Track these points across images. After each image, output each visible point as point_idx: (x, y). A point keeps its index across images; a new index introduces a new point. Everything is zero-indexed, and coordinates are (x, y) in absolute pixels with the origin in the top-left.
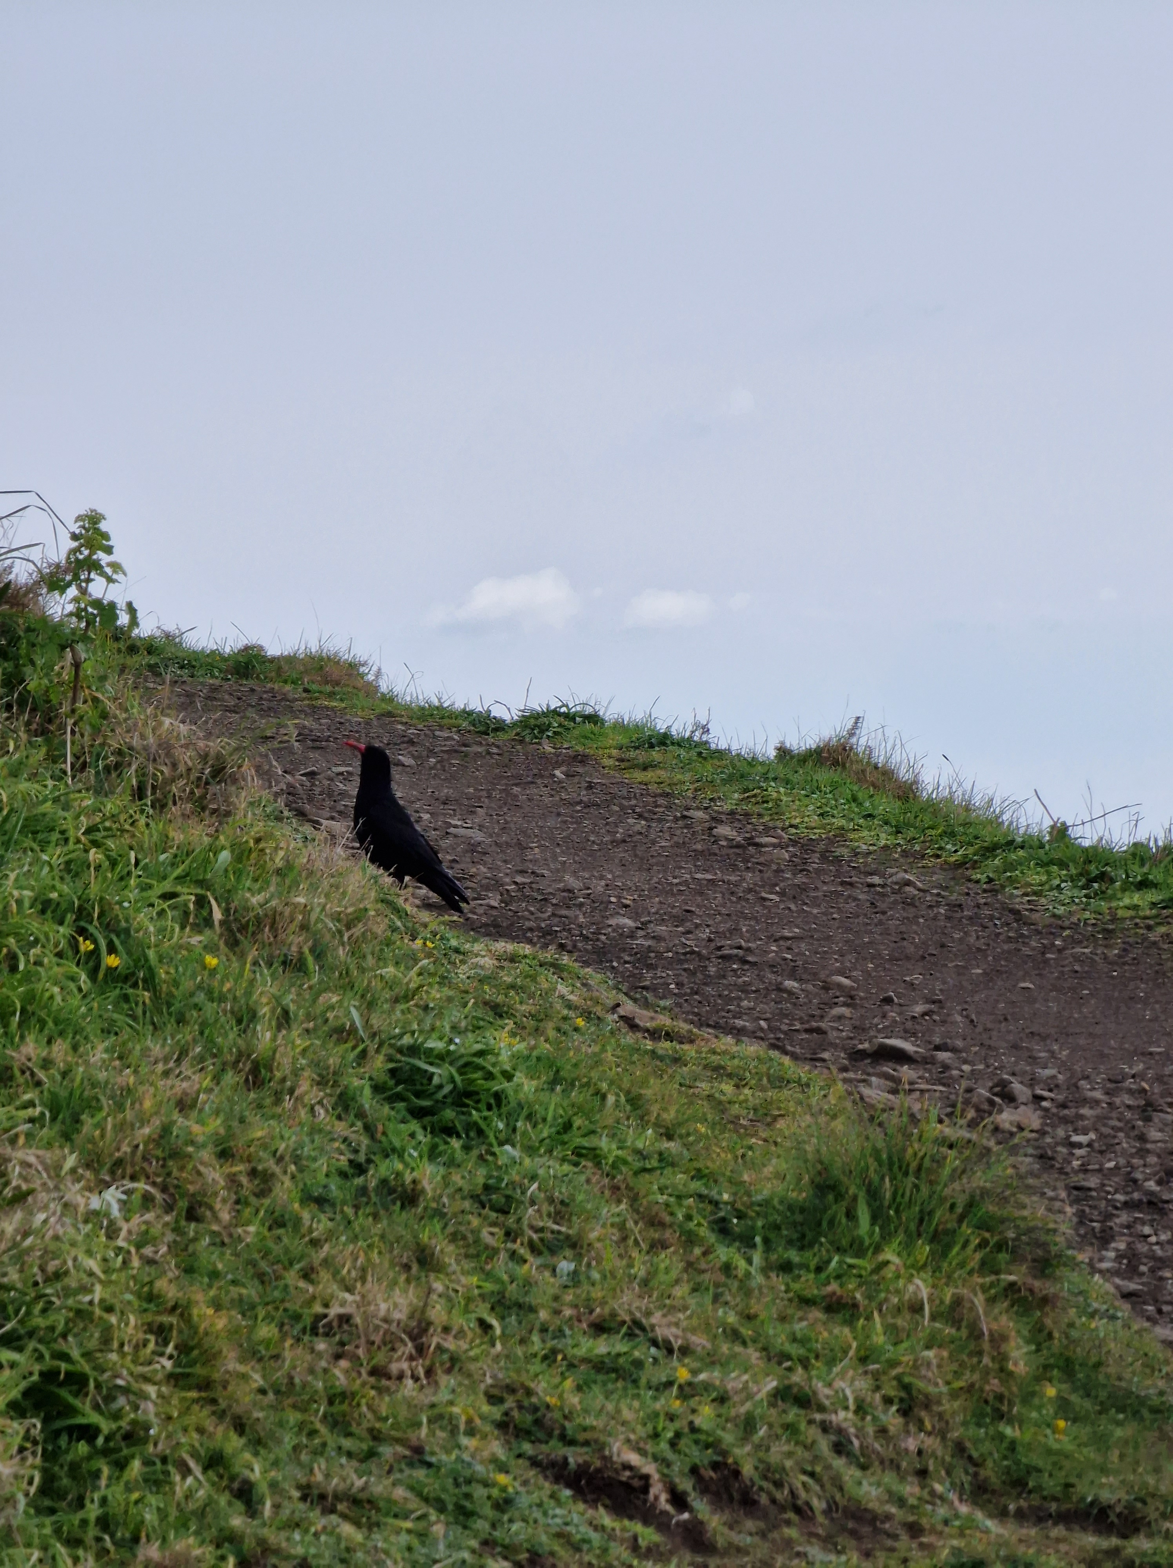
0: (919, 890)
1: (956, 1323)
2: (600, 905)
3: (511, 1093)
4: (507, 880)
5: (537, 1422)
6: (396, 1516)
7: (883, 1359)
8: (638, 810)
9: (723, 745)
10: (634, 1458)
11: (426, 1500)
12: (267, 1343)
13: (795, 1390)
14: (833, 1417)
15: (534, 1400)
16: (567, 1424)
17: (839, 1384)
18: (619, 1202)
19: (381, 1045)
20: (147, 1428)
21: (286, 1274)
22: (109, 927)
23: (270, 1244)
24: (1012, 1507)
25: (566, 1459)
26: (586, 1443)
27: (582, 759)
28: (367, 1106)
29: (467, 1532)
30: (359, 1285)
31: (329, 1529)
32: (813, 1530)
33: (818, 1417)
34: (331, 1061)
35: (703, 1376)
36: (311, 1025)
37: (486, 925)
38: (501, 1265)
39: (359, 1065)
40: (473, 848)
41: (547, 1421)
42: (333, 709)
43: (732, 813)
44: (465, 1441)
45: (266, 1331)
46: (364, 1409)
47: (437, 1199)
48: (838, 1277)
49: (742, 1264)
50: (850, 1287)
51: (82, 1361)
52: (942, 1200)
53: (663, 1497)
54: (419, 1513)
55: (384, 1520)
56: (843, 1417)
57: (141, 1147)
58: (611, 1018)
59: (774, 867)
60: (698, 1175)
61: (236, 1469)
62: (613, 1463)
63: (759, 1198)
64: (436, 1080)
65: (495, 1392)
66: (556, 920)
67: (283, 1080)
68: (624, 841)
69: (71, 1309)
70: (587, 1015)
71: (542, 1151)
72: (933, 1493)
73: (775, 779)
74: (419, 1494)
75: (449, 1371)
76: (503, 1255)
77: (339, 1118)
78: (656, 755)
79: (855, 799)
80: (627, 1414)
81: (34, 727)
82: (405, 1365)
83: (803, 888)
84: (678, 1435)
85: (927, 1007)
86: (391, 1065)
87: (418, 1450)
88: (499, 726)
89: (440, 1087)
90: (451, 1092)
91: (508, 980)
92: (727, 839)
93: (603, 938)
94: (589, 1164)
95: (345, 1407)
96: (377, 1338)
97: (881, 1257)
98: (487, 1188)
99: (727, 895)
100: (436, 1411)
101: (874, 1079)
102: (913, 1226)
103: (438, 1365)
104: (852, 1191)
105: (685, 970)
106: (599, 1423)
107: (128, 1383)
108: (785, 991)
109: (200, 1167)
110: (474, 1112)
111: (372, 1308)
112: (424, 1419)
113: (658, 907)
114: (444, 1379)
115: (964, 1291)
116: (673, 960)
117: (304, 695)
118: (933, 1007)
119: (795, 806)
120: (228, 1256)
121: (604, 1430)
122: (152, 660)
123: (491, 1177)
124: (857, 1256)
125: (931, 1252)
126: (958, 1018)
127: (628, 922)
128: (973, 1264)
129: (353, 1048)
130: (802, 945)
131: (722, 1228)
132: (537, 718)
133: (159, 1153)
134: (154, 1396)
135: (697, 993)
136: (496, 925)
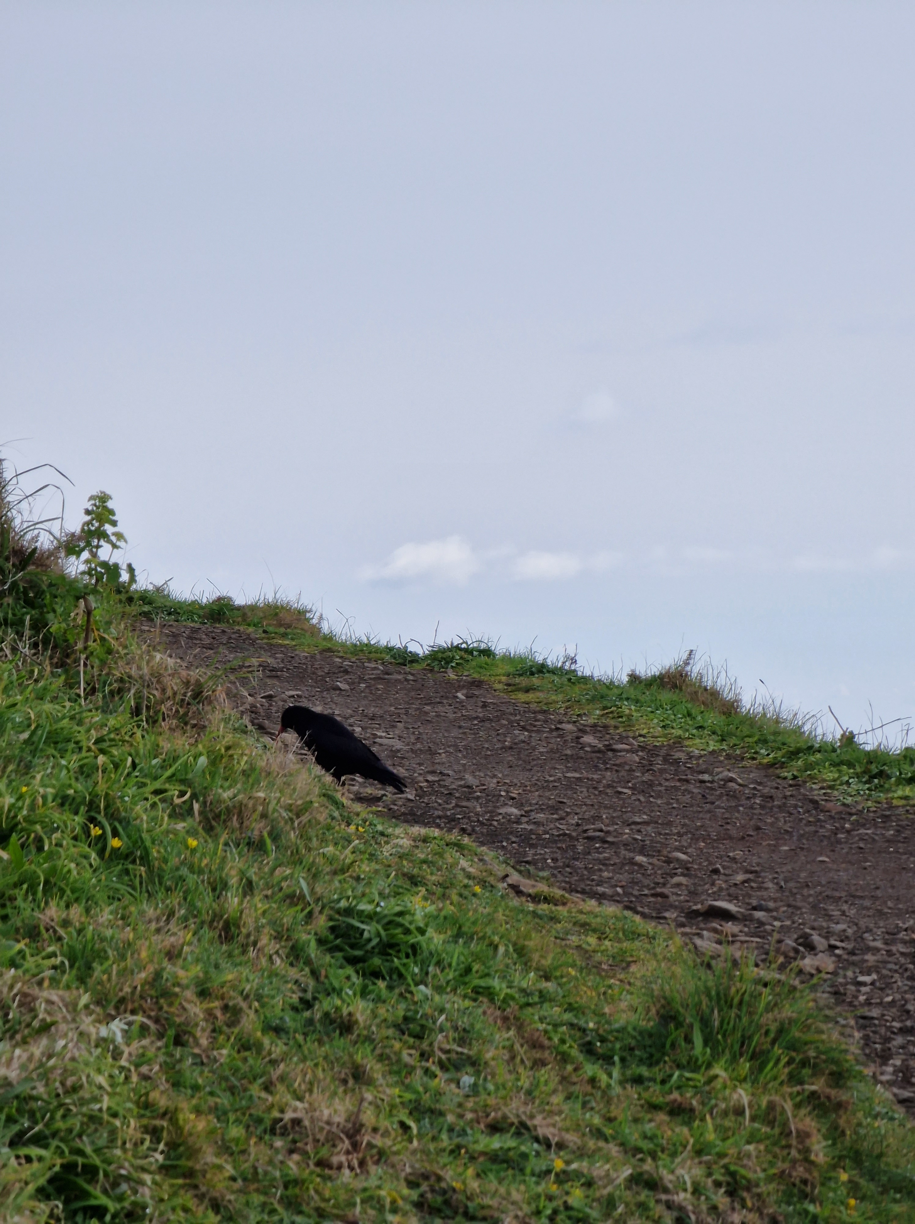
0: (740, 785)
1: (771, 1123)
2: (492, 797)
3: (424, 945)
4: (421, 778)
5: (447, 1202)
7: (714, 1151)
8: (522, 723)
9: (587, 673)
12: (237, 1141)
13: (646, 1176)
14: (675, 1198)
15: (443, 1184)
16: (469, 1204)
17: (680, 1172)
18: (509, 1029)
19: (323, 908)
20: (144, 1208)
21: (251, 1087)
22: (113, 816)
23: (239, 1063)
26: (484, 1219)
27: (478, 684)
28: (313, 956)
30: (307, 1095)
33: (664, 1197)
34: (285, 920)
35: (574, 1166)
36: (270, 892)
37: (404, 814)
38: (417, 1079)
39: (306, 924)
40: (394, 754)
41: (454, 1203)
42: (284, 646)
43: (595, 726)
44: (390, 1217)
45: (236, 1132)
46: (312, 1192)
47: (368, 1028)
48: (679, 1088)
49: (604, 1078)
50: (688, 1095)
51: (94, 1156)
52: (759, 1027)
56: (682, 1197)
57: (139, 988)
58: (502, 885)
59: (627, 768)
60: (570, 1008)
63: (616, 1026)
64: (366, 935)
65: (412, 1178)
66: (459, 809)
67: (248, 935)
68: (511, 748)
69: (85, 1115)
70: (483, 883)
71: (449, 989)
73: (627, 699)
75: (377, 1163)
76: (419, 1072)
77: (292, 965)
78: (535, 681)
79: (689, 714)
80: (515, 1196)
81: (55, 660)
82: (343, 1158)
83: (650, 784)
84: (555, 1212)
85: (746, 876)
86: (331, 924)
88: (414, 659)
89: (370, 940)
90: (378, 944)
91: (422, 856)
92: (590, 746)
93: (495, 823)
94: (485, 1000)
95: (297, 1191)
96: (322, 1137)
97: (712, 1072)
98: (406, 1019)
99: (591, 790)
100: (367, 1194)
101: (705, 933)
102: (737, 1047)
103: (368, 1158)
104: (688, 1020)
105: (559, 848)
106: (494, 1203)
107: (129, 1172)
108: (636, 864)
109: (184, 1004)
110: (396, 960)
111: (317, 1113)
112: (358, 1200)
113: (537, 799)
114: (373, 1169)
115: (777, 1098)
116: (549, 841)
117: (263, 635)
118: (751, 876)
119: (642, 720)
120: (206, 1073)
121: (498, 1209)
122: (146, 608)
123: (409, 1010)
124: (693, 1071)
125: (750, 1068)
126: (770, 885)
127: (515, 811)
128: (783, 1077)
129: (302, 910)
130: (649, 829)
131: (588, 1049)
132: (443, 653)
133: (153, 993)
134: (149, 1183)
135: (568, 866)
136: (412, 813)
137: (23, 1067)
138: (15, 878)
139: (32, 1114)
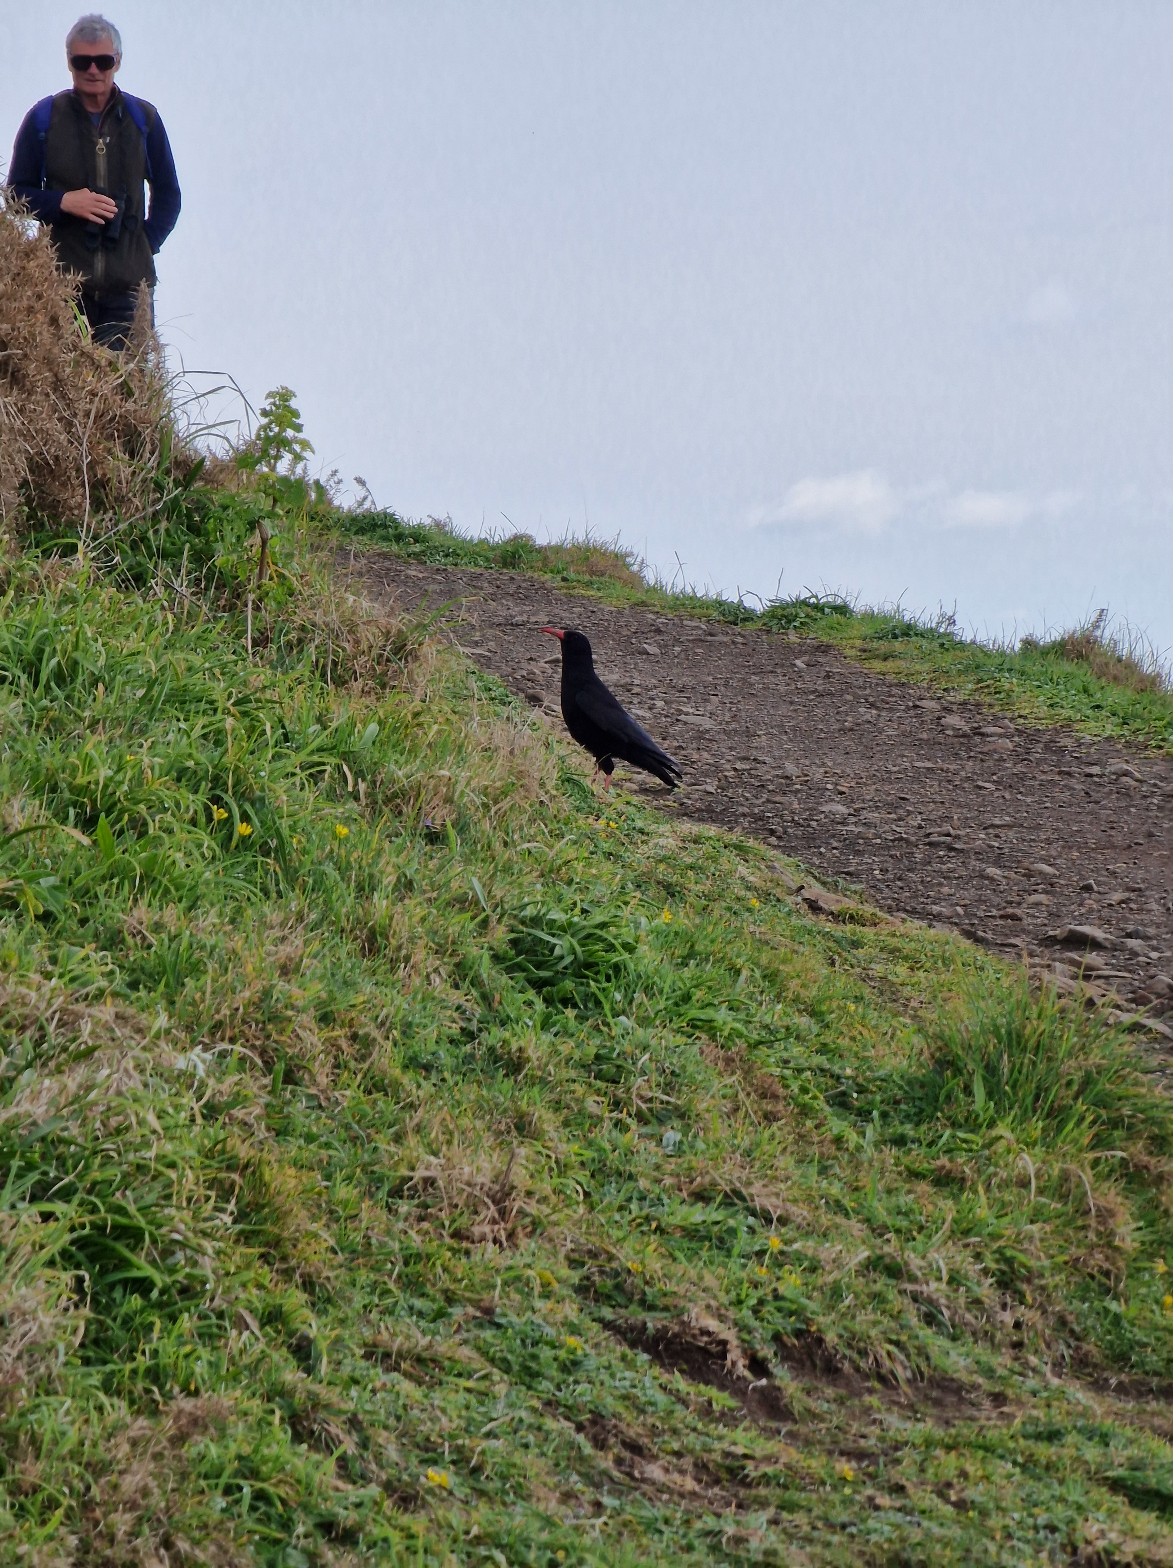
0: (1137, 780)
1: (1064, 1198)
2: (816, 791)
3: (631, 966)
4: (728, 766)
5: (618, 1287)
6: (459, 1375)
7: (985, 1232)
8: (871, 699)
9: (968, 637)
10: (713, 1324)
11: (492, 1361)
12: (345, 1203)
13: (887, 1260)
14: (925, 1288)
15: (614, 1265)
16: (647, 1289)
17: (933, 1255)
18: (733, 1073)
19: (502, 916)
20: (204, 1283)
21: (377, 1137)
22: (242, 796)
23: (367, 1108)
24: (1113, 1382)
25: (645, 1324)
26: (666, 1309)
27: (824, 649)
28: (485, 976)
29: (530, 1393)
30: (444, 1148)
31: (389, 1386)
32: (896, 1398)
33: (909, 1287)
34: (450, 931)
35: (796, 1246)
36: (435, 894)
37: (699, 810)
38: (604, 1135)
39: (480, 935)
40: (700, 735)
41: (628, 1286)
42: (588, 598)
43: (964, 703)
44: (539, 1304)
45: (344, 1192)
46: (439, 1270)
47: (543, 1068)
48: (949, 1151)
49: (852, 1137)
50: (960, 1161)
51: (138, 1215)
52: (1059, 1076)
53: (741, 1363)
54: (483, 1373)
55: (445, 1378)
56: (935, 1289)
57: (241, 1010)
58: (789, 900)
59: (996, 756)
60: (823, 1050)
61: (297, 1325)
62: (690, 1328)
63: (881, 1073)
64: (557, 952)
65: (575, 1256)
66: (770, 806)
67: (399, 948)
68: (851, 730)
69: (131, 1164)
70: (766, 896)
71: (658, 1022)
72: (1026, 1364)
73: (1010, 670)
74: (484, 1353)
75: (530, 1235)
76: (607, 1125)
77: (456, 986)
78: (898, 646)
79: (1086, 691)
80: (709, 1280)
81: (222, 602)
82: (487, 1229)
83: (1022, 777)
84: (761, 1302)
85: (1127, 895)
86: (512, 936)
87: (488, 1311)
88: (748, 616)
89: (562, 958)
90: (572, 963)
91: (689, 860)
92: (954, 729)
93: (814, 824)
94: (704, 1036)
95: (419, 1267)
96: (460, 1201)
97: (994, 1133)
98: (598, 1057)
99: (944, 784)
100: (512, 1274)
101: (1057, 964)
102: (1029, 1100)
103: (519, 1229)
104: (970, 1067)
105: (891, 856)
106: (681, 1290)
107: (186, 1238)
108: (988, 878)
109: (299, 1031)
110: (592, 983)
111: (456, 1172)
112: (499, 1282)
113: (873, 794)
114: (523, 1242)
115: (1073, 1167)
116: (881, 847)
117: (563, 584)
118: (1132, 895)
119: (1026, 697)
120: (323, 1120)
121: (685, 1296)
122: (417, 548)
123: (605, 1047)
124: (972, 1131)
125: (1044, 1130)
126: (1155, 906)
127: (842, 809)
128: (1085, 1141)
129: (473, 918)
130: (1011, 834)
131: (841, 1102)
132: (784, 609)
133: (258, 1016)
134: (210, 1251)
135: (900, 879)
136: (710, 810)
137: (52, 1102)
138: (103, 870)
139: (61, 1161)
